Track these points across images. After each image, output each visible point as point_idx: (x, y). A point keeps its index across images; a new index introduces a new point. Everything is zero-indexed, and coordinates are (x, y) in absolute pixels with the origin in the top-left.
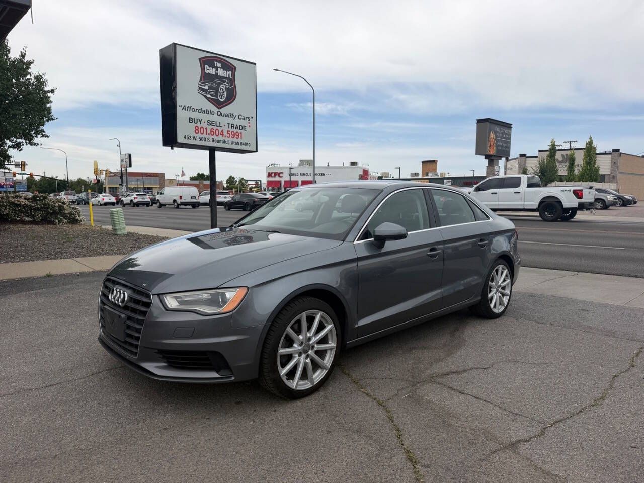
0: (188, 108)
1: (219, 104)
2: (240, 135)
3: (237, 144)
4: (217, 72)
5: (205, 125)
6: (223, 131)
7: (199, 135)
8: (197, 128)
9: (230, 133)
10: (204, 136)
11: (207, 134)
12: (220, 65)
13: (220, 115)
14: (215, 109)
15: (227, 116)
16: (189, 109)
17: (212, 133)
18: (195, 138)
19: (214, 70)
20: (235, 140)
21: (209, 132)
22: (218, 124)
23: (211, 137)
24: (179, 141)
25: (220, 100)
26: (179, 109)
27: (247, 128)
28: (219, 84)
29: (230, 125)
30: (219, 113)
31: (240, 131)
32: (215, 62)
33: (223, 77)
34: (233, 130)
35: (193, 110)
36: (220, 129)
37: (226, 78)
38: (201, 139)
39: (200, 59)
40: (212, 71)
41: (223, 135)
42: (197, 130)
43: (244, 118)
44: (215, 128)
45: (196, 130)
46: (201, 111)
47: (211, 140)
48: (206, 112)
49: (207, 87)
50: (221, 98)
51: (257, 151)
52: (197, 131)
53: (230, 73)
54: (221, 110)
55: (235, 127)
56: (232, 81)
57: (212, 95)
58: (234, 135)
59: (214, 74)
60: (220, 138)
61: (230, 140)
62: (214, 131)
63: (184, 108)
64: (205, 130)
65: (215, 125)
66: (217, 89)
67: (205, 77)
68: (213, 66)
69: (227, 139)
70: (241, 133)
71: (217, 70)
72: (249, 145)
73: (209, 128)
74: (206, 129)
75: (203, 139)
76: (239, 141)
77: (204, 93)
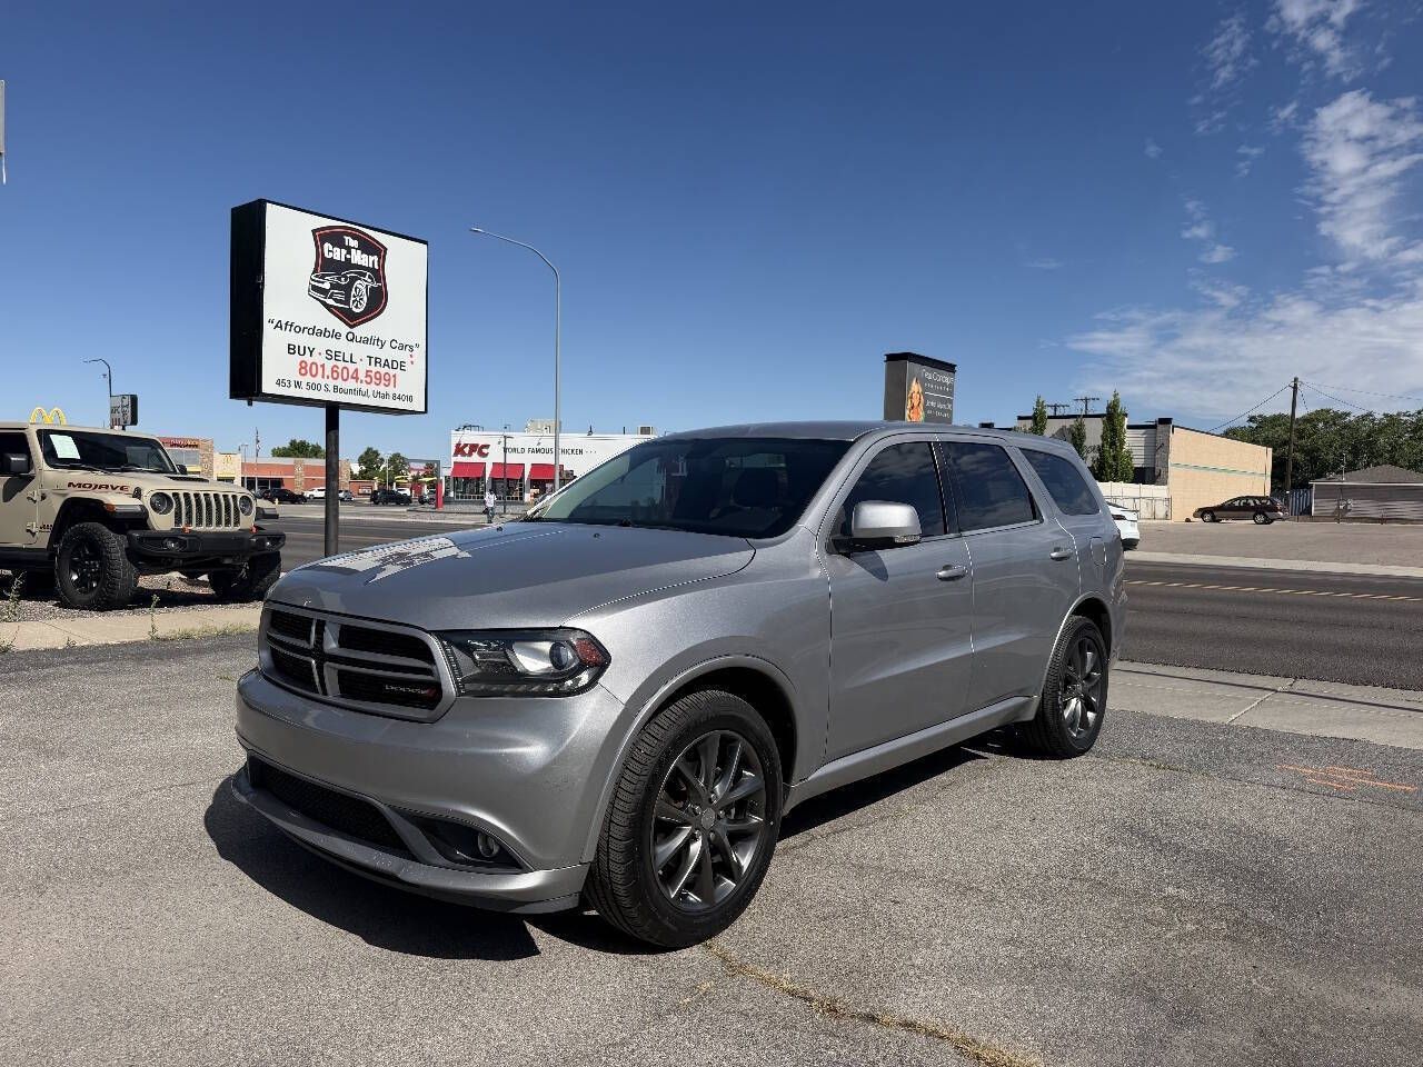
0: (286, 324)
1: (351, 319)
2: (392, 379)
3: (385, 396)
4: (348, 256)
5: (319, 359)
6: (356, 370)
7: (308, 378)
8: (303, 365)
9: (373, 375)
10: (318, 380)
11: (323, 377)
12: (354, 243)
13: (352, 340)
14: (342, 328)
15: (366, 341)
16: (288, 327)
17: (335, 375)
18: (298, 384)
19: (344, 251)
20: (382, 389)
21: (328, 372)
22: (347, 358)
23: (331, 383)
24: (266, 389)
25: (354, 309)
26: (268, 328)
27: (408, 366)
28: (353, 280)
29: (373, 360)
30: (350, 336)
31: (392, 372)
32: (347, 238)
33: (361, 267)
34: (378, 368)
35: (297, 329)
36: (352, 367)
37: (367, 269)
38: (311, 386)
39: (314, 231)
40: (338, 254)
41: (357, 378)
42: (305, 368)
43: (402, 347)
44: (341, 364)
45: (302, 368)
46: (313, 331)
47: (331, 388)
48: (323, 333)
49: (327, 286)
50: (356, 307)
51: (426, 411)
52: (303, 371)
53: (376, 258)
54: (354, 330)
55: (382, 363)
56: (378, 274)
57: (336, 300)
58: (380, 379)
59: (343, 260)
60: (351, 384)
61: (373, 387)
62: (340, 371)
63: (279, 326)
64: (320, 370)
65: (341, 358)
66: (347, 289)
67: (324, 266)
68: (341, 245)
69: (364, 387)
70: (394, 376)
71: (349, 253)
72: (410, 399)
73: (329, 364)
74: (323, 366)
75: (316, 387)
76: (390, 389)
77: (321, 297)
